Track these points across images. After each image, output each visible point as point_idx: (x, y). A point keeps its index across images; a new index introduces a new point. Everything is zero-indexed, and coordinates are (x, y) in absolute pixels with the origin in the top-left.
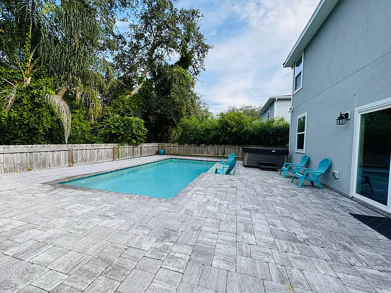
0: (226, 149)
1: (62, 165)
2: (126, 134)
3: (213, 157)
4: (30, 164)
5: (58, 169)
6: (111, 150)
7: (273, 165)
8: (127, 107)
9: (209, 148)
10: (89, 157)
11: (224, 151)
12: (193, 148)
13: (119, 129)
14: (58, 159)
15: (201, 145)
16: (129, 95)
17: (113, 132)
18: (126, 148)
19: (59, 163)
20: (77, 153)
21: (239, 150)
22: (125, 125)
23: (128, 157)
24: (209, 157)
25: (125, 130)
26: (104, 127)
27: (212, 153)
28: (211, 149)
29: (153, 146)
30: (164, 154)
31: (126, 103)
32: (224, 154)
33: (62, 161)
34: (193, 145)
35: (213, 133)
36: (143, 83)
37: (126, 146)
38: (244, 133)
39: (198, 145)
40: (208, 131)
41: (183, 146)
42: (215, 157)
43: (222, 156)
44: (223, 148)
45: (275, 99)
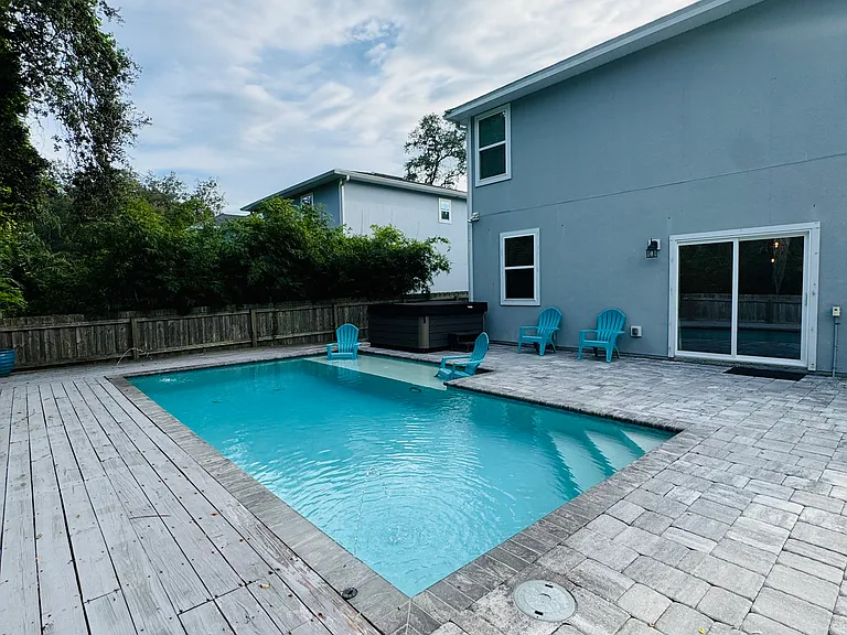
0: (280, 316)
3: (239, 347)
9: (226, 317)
11: (275, 322)
12: (159, 323)
15: (196, 310)
21: (315, 315)
24: (227, 348)
27: (238, 335)
28: (231, 321)
32: (275, 332)
34: (160, 314)
39: (184, 311)
41: (112, 322)
42: (251, 346)
43: (270, 338)
44: (271, 314)
45: (343, 177)
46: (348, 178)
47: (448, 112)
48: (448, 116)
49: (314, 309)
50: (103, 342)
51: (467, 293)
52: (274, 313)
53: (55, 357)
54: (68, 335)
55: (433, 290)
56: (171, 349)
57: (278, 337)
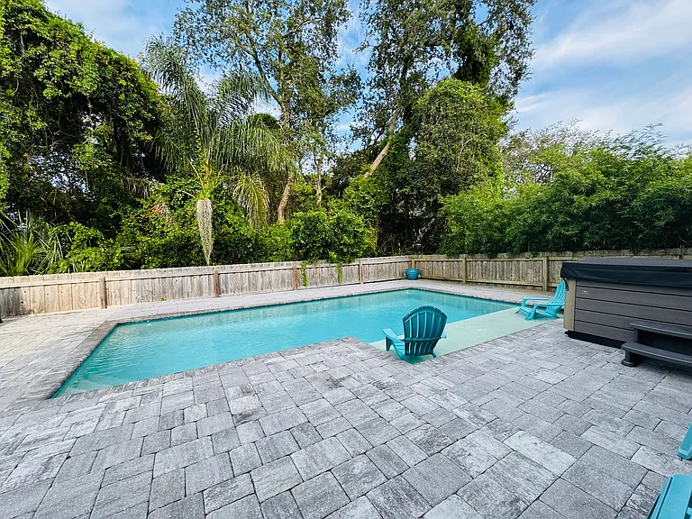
1: (205, 295)
4: (164, 292)
5: (199, 299)
6: (289, 272)
8: (362, 194)
9: (522, 262)
10: (247, 284)
14: (200, 287)
15: (500, 255)
16: (367, 173)
18: (322, 268)
19: (201, 293)
20: (226, 278)
23: (326, 284)
24: (522, 287)
27: (531, 278)
29: (397, 261)
30: (417, 279)
31: (361, 187)
33: (205, 290)
36: (388, 143)
37: (322, 263)
41: (456, 259)
42: (541, 290)
50: (453, 271)
53: (436, 275)
54: (441, 265)
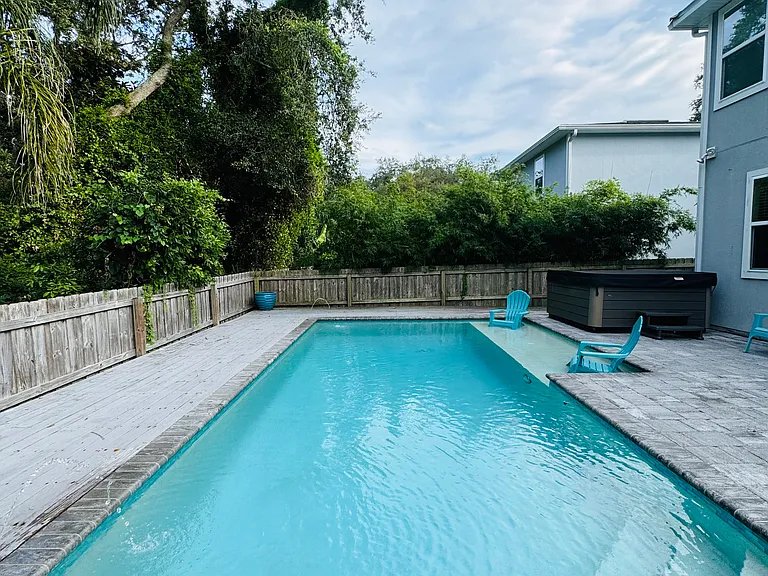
0: (471, 278)
2: (175, 245)
3: (431, 304)
6: (125, 314)
7: (682, 321)
8: (122, 149)
9: (419, 277)
10: (42, 360)
11: (465, 283)
12: (368, 279)
13: (146, 229)
15: (394, 270)
16: (120, 107)
17: (126, 240)
21: (507, 278)
22: (168, 210)
23: (175, 335)
24: (419, 304)
25: (169, 232)
26: (39, 222)
27: (430, 293)
28: (424, 281)
31: (112, 133)
32: (464, 293)
34: (368, 271)
35: (441, 233)
36: (167, 66)
37: (170, 291)
38: (525, 229)
39: (386, 270)
40: (418, 227)
41: (335, 276)
42: (440, 304)
43: (459, 298)
44: (461, 276)
45: (571, 132)
46: (576, 132)
47: (674, 19)
48: (675, 24)
49: (507, 273)
50: (330, 292)
51: (692, 260)
52: (465, 275)
53: (301, 299)
54: (309, 284)
55: (670, 254)
56: (375, 301)
57: (466, 298)
